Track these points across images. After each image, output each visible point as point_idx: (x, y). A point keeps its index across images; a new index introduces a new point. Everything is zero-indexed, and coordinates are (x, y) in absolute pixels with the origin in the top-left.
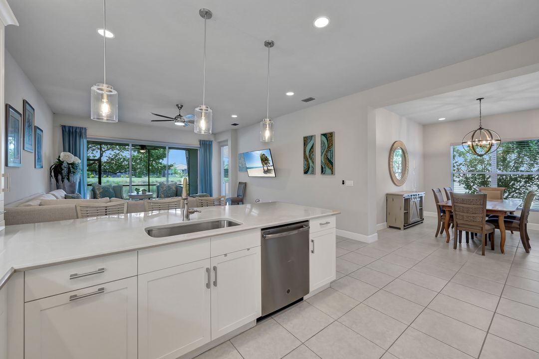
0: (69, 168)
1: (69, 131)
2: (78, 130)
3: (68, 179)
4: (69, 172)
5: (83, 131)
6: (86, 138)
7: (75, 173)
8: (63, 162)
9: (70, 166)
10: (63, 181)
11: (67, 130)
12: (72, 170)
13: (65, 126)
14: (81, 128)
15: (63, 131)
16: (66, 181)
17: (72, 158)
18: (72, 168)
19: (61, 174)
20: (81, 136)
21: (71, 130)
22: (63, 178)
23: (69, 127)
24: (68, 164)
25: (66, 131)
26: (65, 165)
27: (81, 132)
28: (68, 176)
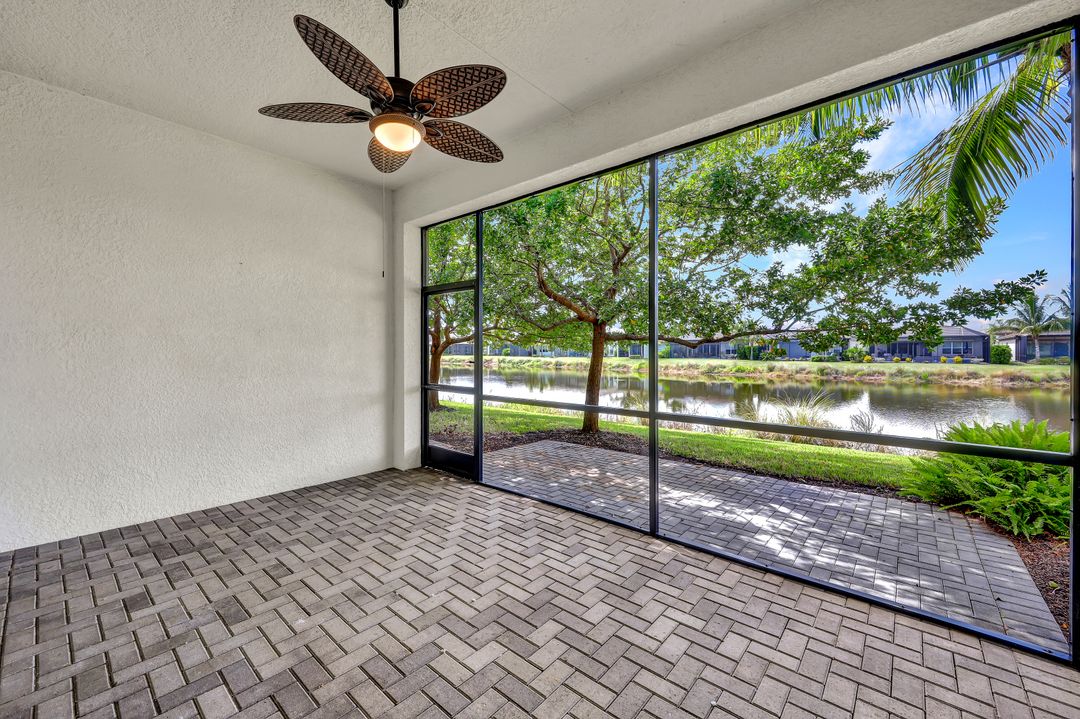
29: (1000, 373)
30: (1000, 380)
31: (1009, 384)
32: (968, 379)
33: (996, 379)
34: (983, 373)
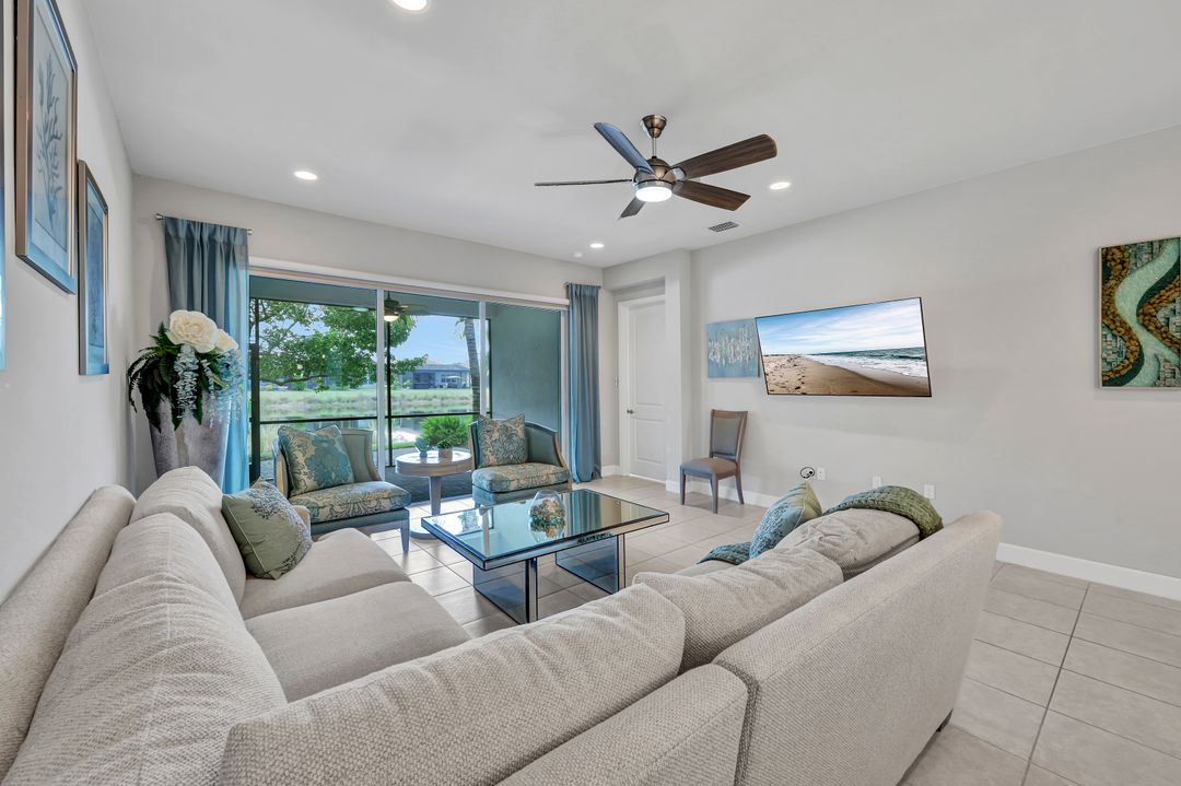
0: (200, 370)
1: (190, 238)
2: (220, 238)
3: (197, 414)
4: (202, 385)
5: (237, 242)
6: (247, 266)
7: (221, 388)
8: (179, 348)
9: (206, 364)
10: (177, 422)
11: (182, 233)
12: (211, 381)
13: (174, 221)
14: (231, 231)
15: (167, 236)
16: (188, 420)
17: (210, 333)
18: (209, 373)
19: (174, 396)
20: (229, 257)
21: (197, 237)
22: (177, 412)
23: (190, 225)
24: (198, 355)
25: (177, 237)
26: (186, 359)
27: (229, 244)
28: (198, 403)
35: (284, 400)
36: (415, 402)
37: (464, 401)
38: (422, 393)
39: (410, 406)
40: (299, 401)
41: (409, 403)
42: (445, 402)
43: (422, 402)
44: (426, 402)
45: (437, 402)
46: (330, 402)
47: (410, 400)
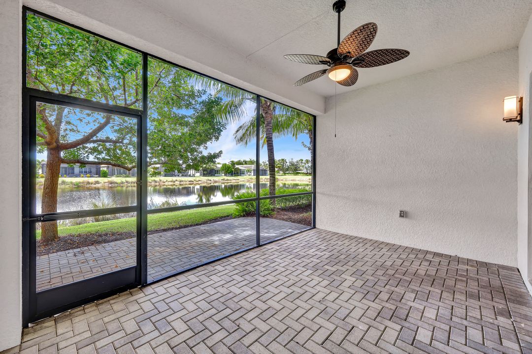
29: (107, 181)
30: (107, 184)
31: (110, 185)
32: (95, 184)
33: (106, 184)
34: (100, 181)
35: (97, 182)
36: (166, 183)
37: (191, 183)
38: (170, 179)
39: (164, 185)
40: (105, 183)
41: (163, 184)
42: (182, 183)
43: (170, 183)
44: (172, 183)
45: (177, 183)
46: (122, 183)
47: (164, 182)
